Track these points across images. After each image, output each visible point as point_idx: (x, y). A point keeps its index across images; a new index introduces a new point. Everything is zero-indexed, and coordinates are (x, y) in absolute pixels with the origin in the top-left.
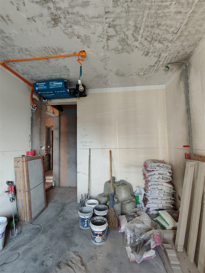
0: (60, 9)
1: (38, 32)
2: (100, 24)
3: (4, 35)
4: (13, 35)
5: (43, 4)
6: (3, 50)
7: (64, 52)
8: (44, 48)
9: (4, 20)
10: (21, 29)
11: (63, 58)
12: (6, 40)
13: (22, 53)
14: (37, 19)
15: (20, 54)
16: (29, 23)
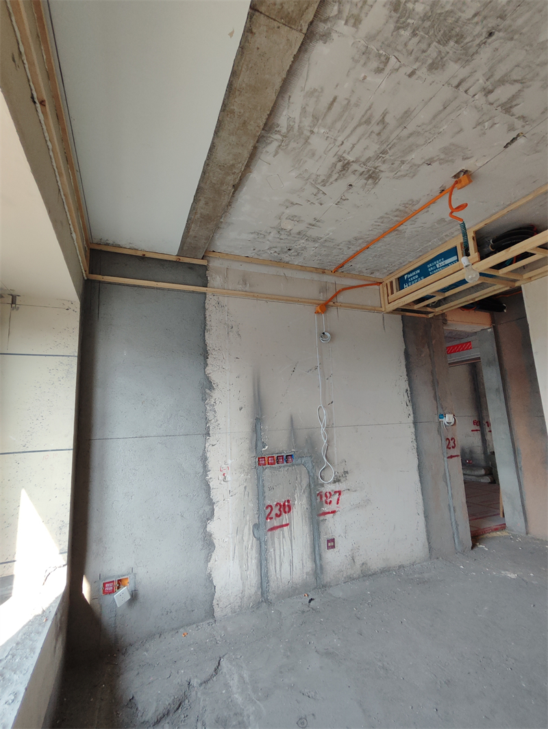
0: (369, 159)
1: (358, 207)
2: (460, 109)
3: (322, 240)
4: (331, 234)
5: (344, 175)
6: (330, 258)
7: (418, 202)
8: (379, 221)
9: (313, 225)
10: (336, 221)
11: (425, 210)
12: (326, 244)
13: (353, 247)
14: (347, 196)
15: (351, 249)
16: (341, 206)
